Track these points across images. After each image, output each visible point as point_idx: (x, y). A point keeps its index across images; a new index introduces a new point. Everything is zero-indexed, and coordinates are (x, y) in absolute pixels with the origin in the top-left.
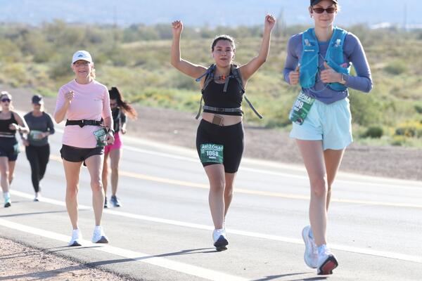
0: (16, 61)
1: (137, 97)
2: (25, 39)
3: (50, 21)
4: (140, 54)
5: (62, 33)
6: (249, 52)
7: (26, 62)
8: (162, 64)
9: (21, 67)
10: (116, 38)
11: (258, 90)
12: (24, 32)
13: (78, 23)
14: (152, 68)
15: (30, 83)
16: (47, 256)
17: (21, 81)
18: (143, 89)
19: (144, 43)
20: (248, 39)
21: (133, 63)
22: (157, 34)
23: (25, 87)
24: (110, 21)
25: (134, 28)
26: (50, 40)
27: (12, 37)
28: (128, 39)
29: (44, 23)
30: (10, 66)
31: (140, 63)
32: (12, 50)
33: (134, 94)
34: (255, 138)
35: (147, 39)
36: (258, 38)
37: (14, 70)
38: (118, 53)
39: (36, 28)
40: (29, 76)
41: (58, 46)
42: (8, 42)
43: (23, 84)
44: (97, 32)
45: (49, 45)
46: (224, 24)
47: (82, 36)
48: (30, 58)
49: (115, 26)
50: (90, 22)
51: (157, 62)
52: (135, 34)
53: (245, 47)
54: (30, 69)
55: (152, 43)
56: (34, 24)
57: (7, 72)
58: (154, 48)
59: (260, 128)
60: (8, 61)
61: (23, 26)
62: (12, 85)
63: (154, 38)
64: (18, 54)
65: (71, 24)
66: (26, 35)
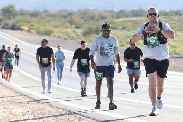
0: (67, 28)
1: (122, 44)
2: (71, 17)
3: (82, 9)
4: (124, 24)
5: (88, 15)
6: (174, 22)
7: (72, 28)
8: (134, 28)
9: (69, 30)
10: (113, 17)
11: (179, 40)
12: (70, 14)
13: (95, 10)
14: (129, 30)
15: (73, 38)
16: (81, 117)
17: (69, 37)
18: (125, 40)
19: (126, 19)
20: (174, 16)
21: (121, 28)
22: (131, 14)
23: (71, 39)
24: (110, 9)
25: (121, 12)
26: (82, 18)
27: (65, 17)
28: (118, 17)
29: (80, 10)
30: (64, 30)
31: (124, 28)
32: (65, 23)
33: (121, 42)
34: (177, 62)
35: (127, 17)
36: (178, 16)
37: (66, 32)
38: (113, 24)
39: (76, 12)
40: (73, 35)
41: (86, 20)
42: (63, 19)
43: (70, 38)
44: (104, 14)
45: (82, 20)
46: (163, 9)
47: (97, 16)
48: (73, 26)
49: (112, 11)
50: (101, 9)
51: (131, 27)
52: (121, 15)
53: (172, 20)
54: (73, 31)
55: (129, 19)
56: (75, 10)
57: (63, 33)
58: (130, 21)
59: (180, 58)
60: (63, 28)
61: (70, 12)
62: (65, 39)
63: (130, 17)
64: (68, 24)
65: (92, 10)
66: (71, 16)
